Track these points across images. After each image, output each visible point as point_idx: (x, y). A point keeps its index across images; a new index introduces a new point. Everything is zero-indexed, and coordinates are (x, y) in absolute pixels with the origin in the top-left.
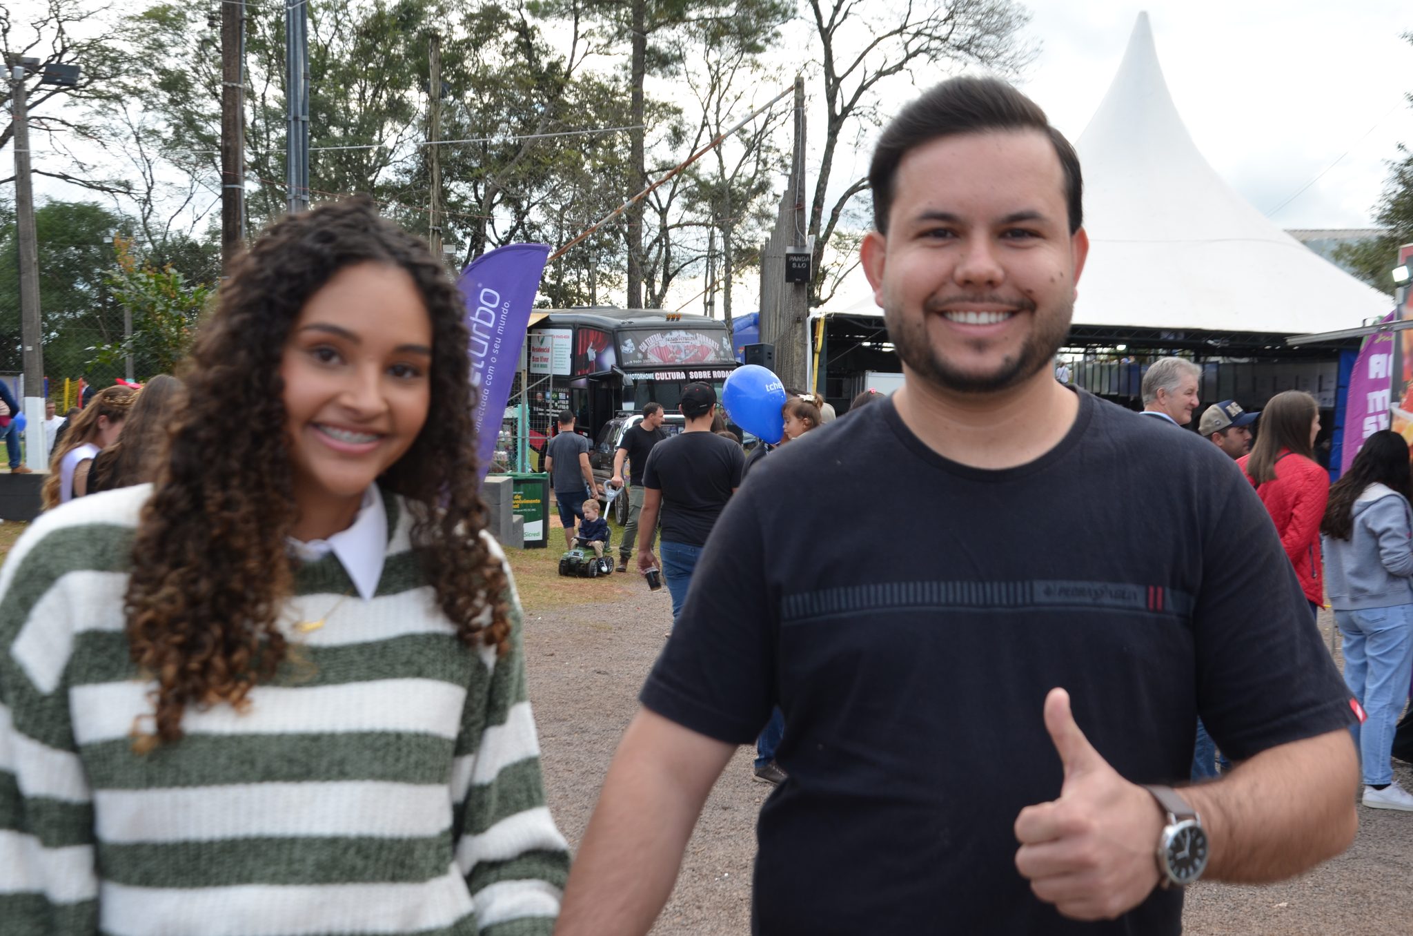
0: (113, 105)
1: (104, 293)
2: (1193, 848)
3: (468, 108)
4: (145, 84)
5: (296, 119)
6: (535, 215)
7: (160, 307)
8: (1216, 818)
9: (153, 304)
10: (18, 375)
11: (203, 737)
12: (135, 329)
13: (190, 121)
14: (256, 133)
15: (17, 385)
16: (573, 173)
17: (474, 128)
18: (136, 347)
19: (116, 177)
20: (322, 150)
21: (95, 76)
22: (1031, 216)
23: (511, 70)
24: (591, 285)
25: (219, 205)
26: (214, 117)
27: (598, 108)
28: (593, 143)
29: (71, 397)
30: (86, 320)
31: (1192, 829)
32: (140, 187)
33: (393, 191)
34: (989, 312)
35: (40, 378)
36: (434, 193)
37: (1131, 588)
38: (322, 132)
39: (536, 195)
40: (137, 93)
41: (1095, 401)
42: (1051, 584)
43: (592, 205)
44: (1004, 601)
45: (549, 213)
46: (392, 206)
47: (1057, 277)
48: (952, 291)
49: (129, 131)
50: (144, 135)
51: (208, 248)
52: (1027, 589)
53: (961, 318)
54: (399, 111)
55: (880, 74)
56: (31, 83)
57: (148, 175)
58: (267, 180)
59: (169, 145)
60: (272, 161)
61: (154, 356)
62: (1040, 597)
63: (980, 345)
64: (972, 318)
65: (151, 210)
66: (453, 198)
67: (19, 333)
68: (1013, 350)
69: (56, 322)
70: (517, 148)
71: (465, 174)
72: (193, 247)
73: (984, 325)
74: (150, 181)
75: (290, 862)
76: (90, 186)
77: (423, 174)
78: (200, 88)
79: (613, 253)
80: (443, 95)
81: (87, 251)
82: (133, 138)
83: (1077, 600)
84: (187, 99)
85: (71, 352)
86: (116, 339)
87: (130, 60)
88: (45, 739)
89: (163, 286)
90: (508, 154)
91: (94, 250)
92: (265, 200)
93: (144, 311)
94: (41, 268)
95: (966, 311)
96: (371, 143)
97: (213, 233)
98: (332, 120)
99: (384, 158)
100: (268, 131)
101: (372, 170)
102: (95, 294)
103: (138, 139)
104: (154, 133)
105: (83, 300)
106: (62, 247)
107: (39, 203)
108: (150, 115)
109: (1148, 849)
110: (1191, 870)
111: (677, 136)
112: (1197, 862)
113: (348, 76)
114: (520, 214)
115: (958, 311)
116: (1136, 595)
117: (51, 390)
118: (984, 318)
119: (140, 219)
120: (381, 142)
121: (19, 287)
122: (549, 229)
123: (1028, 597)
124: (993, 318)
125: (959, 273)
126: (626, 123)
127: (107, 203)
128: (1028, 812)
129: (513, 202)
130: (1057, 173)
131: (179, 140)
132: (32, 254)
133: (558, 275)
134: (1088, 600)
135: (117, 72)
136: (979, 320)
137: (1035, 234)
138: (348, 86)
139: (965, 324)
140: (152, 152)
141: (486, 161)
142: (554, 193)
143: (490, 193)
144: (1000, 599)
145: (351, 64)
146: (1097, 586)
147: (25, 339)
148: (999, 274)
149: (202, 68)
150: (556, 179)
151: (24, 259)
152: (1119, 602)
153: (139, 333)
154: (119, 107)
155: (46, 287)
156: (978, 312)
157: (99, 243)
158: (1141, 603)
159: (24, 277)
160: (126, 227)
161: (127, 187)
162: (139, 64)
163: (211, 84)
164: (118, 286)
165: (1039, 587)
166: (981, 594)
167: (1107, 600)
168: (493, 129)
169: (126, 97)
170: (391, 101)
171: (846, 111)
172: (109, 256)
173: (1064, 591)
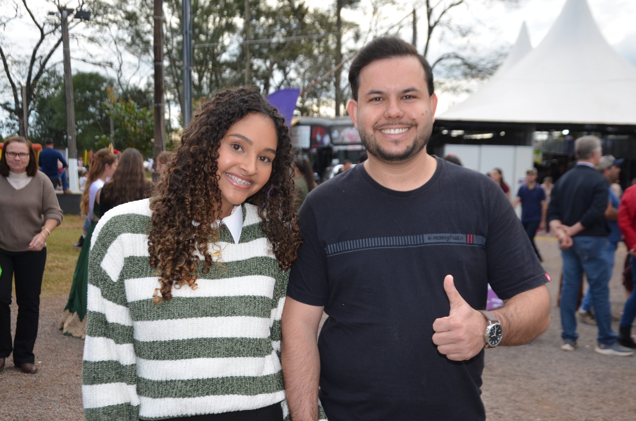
0: (105, 27)
1: (101, 111)
2: (498, 333)
3: (262, 26)
4: (118, 18)
5: (186, 32)
6: (292, 74)
7: (127, 118)
8: (504, 321)
9: (124, 118)
10: (65, 149)
11: (179, 299)
12: (115, 128)
13: (138, 34)
14: (167, 39)
15: (65, 154)
16: (309, 54)
17: (264, 35)
18: (116, 136)
19: (106, 60)
20: (197, 46)
21: (96, 15)
22: (413, 90)
23: (282, 8)
24: (318, 106)
25: (153, 72)
26: (149, 32)
27: (321, 24)
28: (319, 41)
29: (88, 159)
30: (95, 124)
31: (497, 326)
32: (116, 65)
33: (228, 64)
34: (399, 128)
35: (75, 151)
36: (247, 65)
37: (460, 235)
38: (197, 37)
39: (293, 65)
40: (115, 22)
41: (443, 162)
42: (430, 235)
43: (318, 69)
44: (413, 243)
45: (299, 73)
46: (228, 71)
47: (424, 113)
48: (383, 121)
49: (111, 39)
50: (118, 40)
51: (147, 92)
52: (421, 238)
53: (388, 132)
54: (231, 28)
55: (452, 6)
56: (70, 18)
57: (120, 59)
58: (172, 61)
59: (129, 45)
60: (174, 52)
61: (124, 140)
62: (427, 241)
63: (396, 142)
64: (392, 131)
65: (121, 74)
66: (255, 67)
67: (65, 130)
68: (410, 143)
69: (81, 126)
70: (284, 44)
71: (260, 56)
72: (140, 92)
73: (398, 134)
74: (120, 61)
75: (215, 348)
76: (94, 64)
77: (242, 56)
78: (142, 19)
79: (328, 90)
80: (251, 19)
81: (93, 93)
82: (113, 42)
83: (441, 241)
84: (136, 24)
85: (88, 139)
86: (108, 133)
87: (112, 7)
88: (115, 301)
89: (128, 109)
90: (280, 47)
91: (97, 93)
92: (172, 70)
93: (119, 120)
94: (75, 101)
95: (390, 129)
96: (218, 42)
97: (149, 85)
98: (201, 32)
99: (224, 49)
100: (172, 38)
101: (219, 54)
102: (97, 113)
103: (115, 43)
104: (123, 40)
105: (92, 116)
106: (83, 92)
107: (74, 73)
108: (121, 32)
109: (481, 334)
110: (496, 341)
111: (357, 37)
112: (498, 339)
113: (208, 12)
114: (285, 74)
115: (387, 129)
116: (462, 238)
117: (79, 155)
118: (397, 131)
119: (116, 78)
120: (223, 42)
121: (66, 110)
122: (299, 81)
123: (421, 240)
124: (401, 131)
125: (386, 114)
126: (334, 31)
127: (102, 72)
128: (438, 320)
129: (282, 68)
130: (422, 72)
131: (133, 42)
132: (71, 96)
133: (303, 102)
134: (445, 241)
135: (106, 12)
136: (395, 132)
137: (414, 97)
138: (208, 16)
139: (390, 134)
140: (121, 48)
141: (270, 50)
142: (301, 64)
143: (272, 64)
144: (411, 242)
145: (209, 6)
146: (448, 235)
147: (68, 133)
148: (401, 114)
149: (144, 10)
150: (301, 58)
151: (68, 97)
152: (457, 241)
153: (117, 130)
154: (107, 28)
155: (77, 110)
156: (395, 129)
157: (99, 90)
158: (464, 241)
159: (68, 106)
160: (111, 82)
161: (111, 65)
162: (116, 9)
163: (147, 17)
164: (108, 109)
165: (426, 236)
166: (403, 241)
167: (452, 240)
168: (273, 35)
169: (110, 24)
170: (227, 23)
171: (436, 23)
172: (104, 95)
173: (435, 238)
